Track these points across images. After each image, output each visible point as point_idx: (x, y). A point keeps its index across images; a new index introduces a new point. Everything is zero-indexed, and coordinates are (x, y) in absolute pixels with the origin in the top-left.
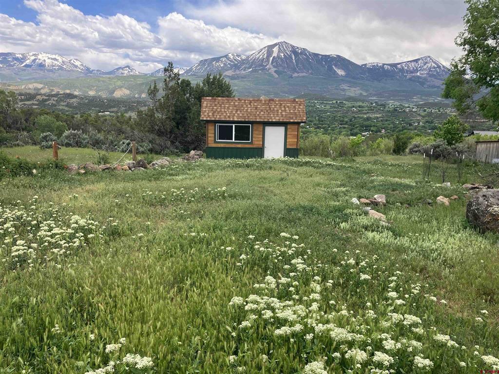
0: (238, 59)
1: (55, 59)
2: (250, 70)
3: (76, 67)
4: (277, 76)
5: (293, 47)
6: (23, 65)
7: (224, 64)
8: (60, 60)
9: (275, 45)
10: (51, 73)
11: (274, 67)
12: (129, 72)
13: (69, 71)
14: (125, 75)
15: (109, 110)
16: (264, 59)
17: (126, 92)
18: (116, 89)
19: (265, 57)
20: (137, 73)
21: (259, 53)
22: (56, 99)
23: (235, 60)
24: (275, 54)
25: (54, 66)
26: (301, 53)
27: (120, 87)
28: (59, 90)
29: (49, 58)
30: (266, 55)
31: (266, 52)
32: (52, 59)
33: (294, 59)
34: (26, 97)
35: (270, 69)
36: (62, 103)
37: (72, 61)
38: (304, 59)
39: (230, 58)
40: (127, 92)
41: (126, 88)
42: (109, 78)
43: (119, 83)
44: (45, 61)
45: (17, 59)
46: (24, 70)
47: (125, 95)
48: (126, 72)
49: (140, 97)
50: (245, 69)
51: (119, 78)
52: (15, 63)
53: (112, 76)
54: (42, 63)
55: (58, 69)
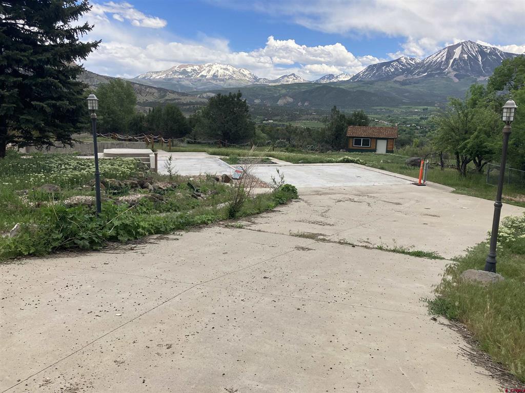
0: (412, 62)
1: (227, 69)
2: (424, 74)
3: (245, 76)
5: (480, 46)
6: (199, 75)
7: (395, 68)
8: (231, 70)
9: (458, 45)
10: (222, 82)
11: (454, 70)
12: (294, 79)
13: (238, 80)
14: (290, 83)
16: (442, 62)
17: (290, 100)
18: (281, 97)
19: (444, 60)
20: (302, 80)
21: (437, 55)
24: (456, 56)
25: (225, 76)
26: (490, 53)
27: (284, 96)
29: (221, 69)
30: (445, 57)
31: (446, 54)
32: (224, 69)
33: (480, 60)
35: (448, 73)
37: (242, 71)
39: (403, 62)
41: (290, 96)
42: (275, 86)
43: (284, 91)
44: (218, 71)
45: (194, 70)
46: (200, 80)
47: (289, 103)
48: (291, 80)
49: (303, 105)
50: (418, 74)
51: (283, 86)
52: (193, 74)
53: (277, 84)
54: (215, 73)
55: (229, 79)
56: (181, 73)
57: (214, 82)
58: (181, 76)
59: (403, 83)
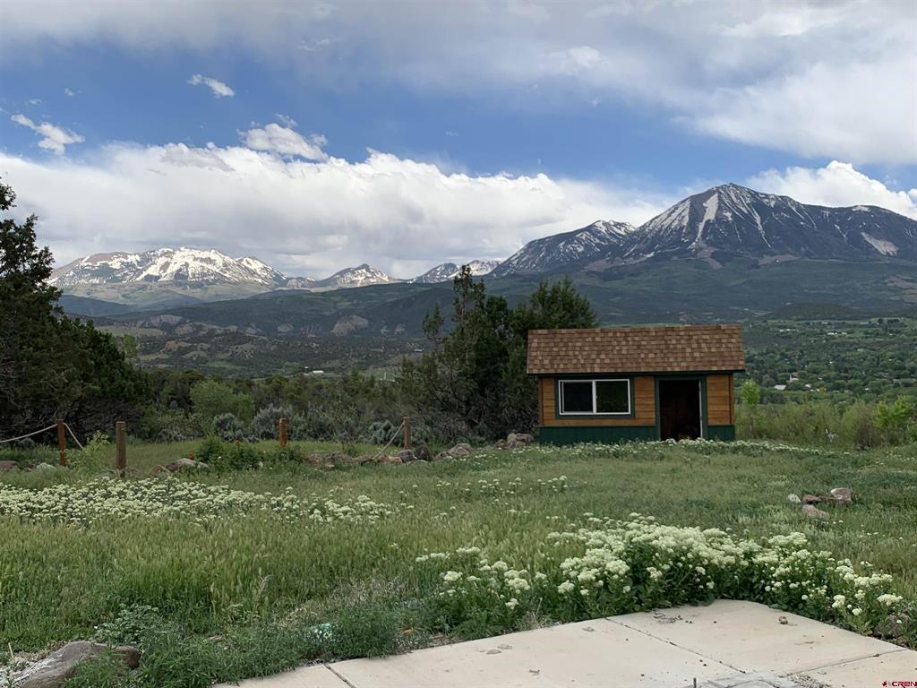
0: (619, 232)
1: (209, 261)
2: (649, 256)
3: (253, 273)
4: (717, 265)
5: (754, 195)
6: (142, 276)
7: (586, 246)
8: (219, 262)
9: (709, 194)
10: (198, 290)
11: (709, 244)
12: (367, 277)
13: (236, 283)
14: (358, 285)
15: (323, 365)
16: (682, 228)
17: (361, 323)
18: (339, 317)
19: (685, 223)
20: (386, 279)
21: (669, 215)
22: (206, 346)
23: (610, 234)
24: (710, 215)
25: (204, 275)
26: (777, 208)
27: (347, 314)
28: (215, 327)
29: (195, 259)
30: (687, 219)
31: (687, 211)
32: (202, 260)
33: (758, 221)
34: (146, 346)
35: (699, 249)
36: (220, 355)
37: (244, 263)
38: (787, 221)
39: (600, 232)
40: (363, 322)
41: (360, 315)
42: (324, 294)
43: (345, 304)
44: (187, 265)
45: (129, 265)
46: (144, 287)
47: (359, 330)
48: (361, 278)
49: (392, 333)
50: (636, 255)
51: (344, 293)
52: (126, 274)
53: (329, 288)
54: (180, 270)
55: (215, 281)
56: (95, 274)
57: (179, 290)
58: (96, 281)
59: (606, 276)
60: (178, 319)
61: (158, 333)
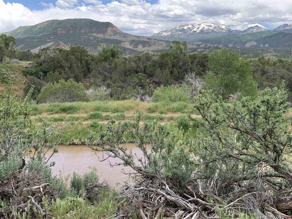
1: (210, 26)
3: (222, 29)
6: (192, 31)
8: (213, 26)
10: (207, 34)
12: (257, 29)
13: (217, 32)
14: (254, 32)
15: (242, 56)
17: (254, 44)
18: (247, 42)
20: (263, 30)
22: (208, 50)
25: (209, 30)
27: (250, 41)
28: (211, 45)
29: (206, 26)
32: (208, 26)
34: (192, 50)
37: (220, 26)
41: (254, 41)
42: (243, 35)
43: (250, 38)
44: (204, 27)
45: (189, 28)
46: (193, 34)
47: (253, 46)
48: (255, 30)
49: (264, 46)
51: (249, 34)
52: (188, 31)
53: (245, 33)
54: (202, 29)
55: (211, 32)
56: (180, 31)
57: (202, 35)
58: (180, 33)
60: (201, 43)
61: (195, 47)
